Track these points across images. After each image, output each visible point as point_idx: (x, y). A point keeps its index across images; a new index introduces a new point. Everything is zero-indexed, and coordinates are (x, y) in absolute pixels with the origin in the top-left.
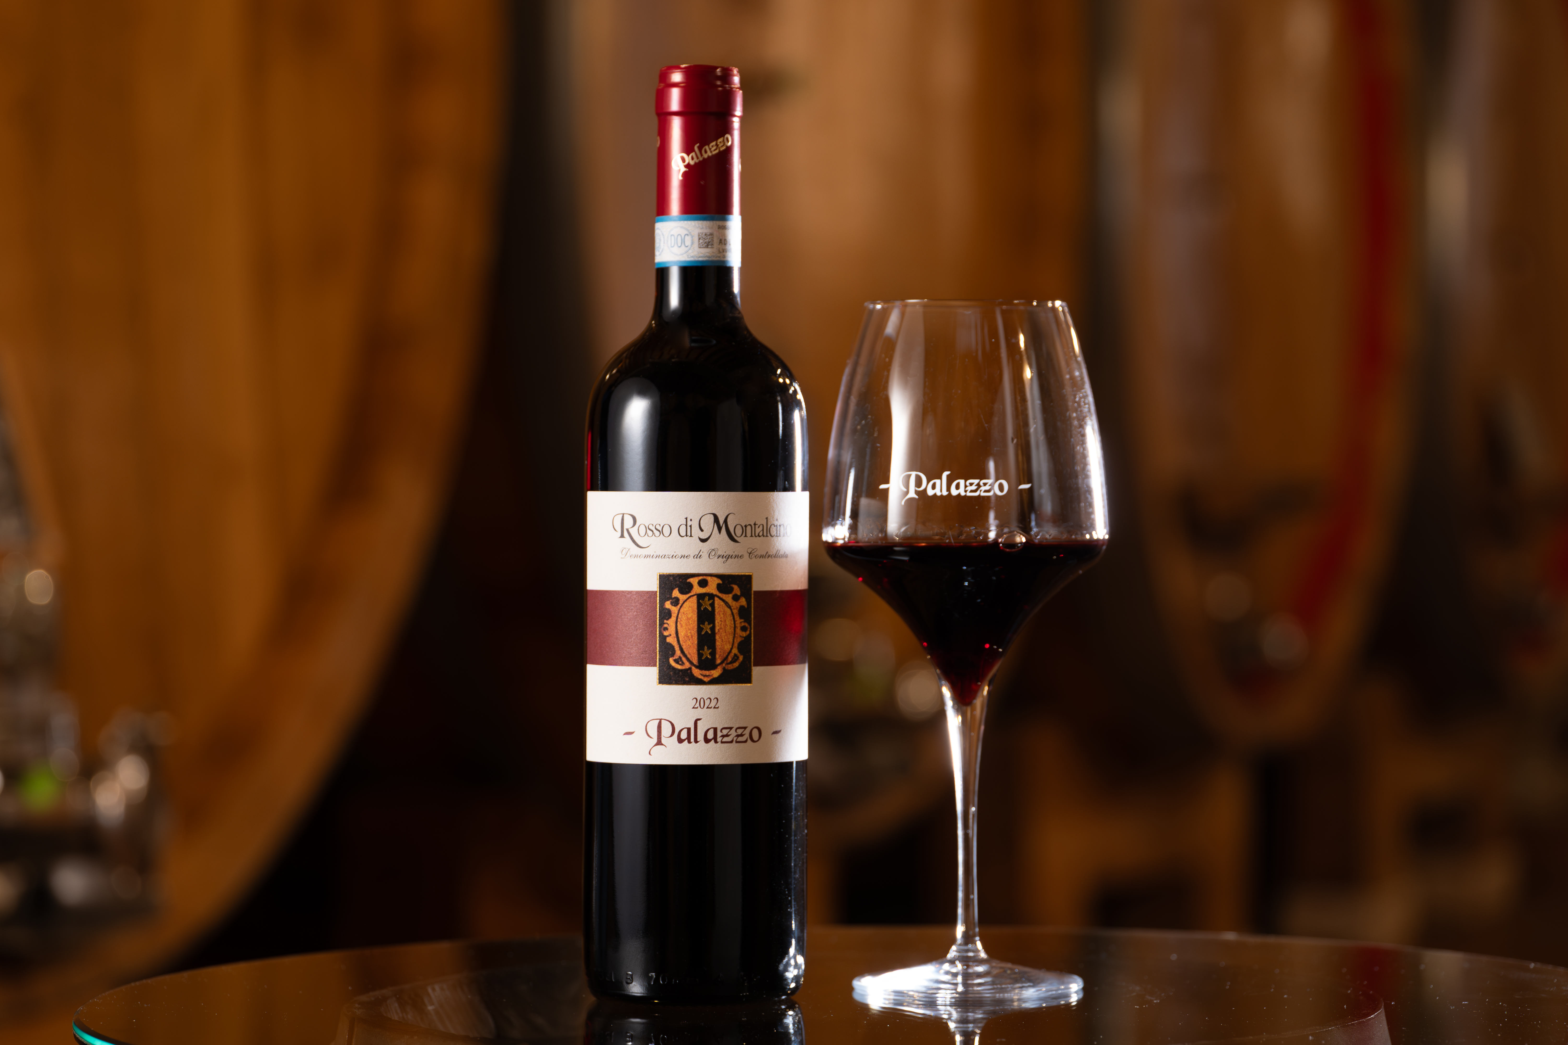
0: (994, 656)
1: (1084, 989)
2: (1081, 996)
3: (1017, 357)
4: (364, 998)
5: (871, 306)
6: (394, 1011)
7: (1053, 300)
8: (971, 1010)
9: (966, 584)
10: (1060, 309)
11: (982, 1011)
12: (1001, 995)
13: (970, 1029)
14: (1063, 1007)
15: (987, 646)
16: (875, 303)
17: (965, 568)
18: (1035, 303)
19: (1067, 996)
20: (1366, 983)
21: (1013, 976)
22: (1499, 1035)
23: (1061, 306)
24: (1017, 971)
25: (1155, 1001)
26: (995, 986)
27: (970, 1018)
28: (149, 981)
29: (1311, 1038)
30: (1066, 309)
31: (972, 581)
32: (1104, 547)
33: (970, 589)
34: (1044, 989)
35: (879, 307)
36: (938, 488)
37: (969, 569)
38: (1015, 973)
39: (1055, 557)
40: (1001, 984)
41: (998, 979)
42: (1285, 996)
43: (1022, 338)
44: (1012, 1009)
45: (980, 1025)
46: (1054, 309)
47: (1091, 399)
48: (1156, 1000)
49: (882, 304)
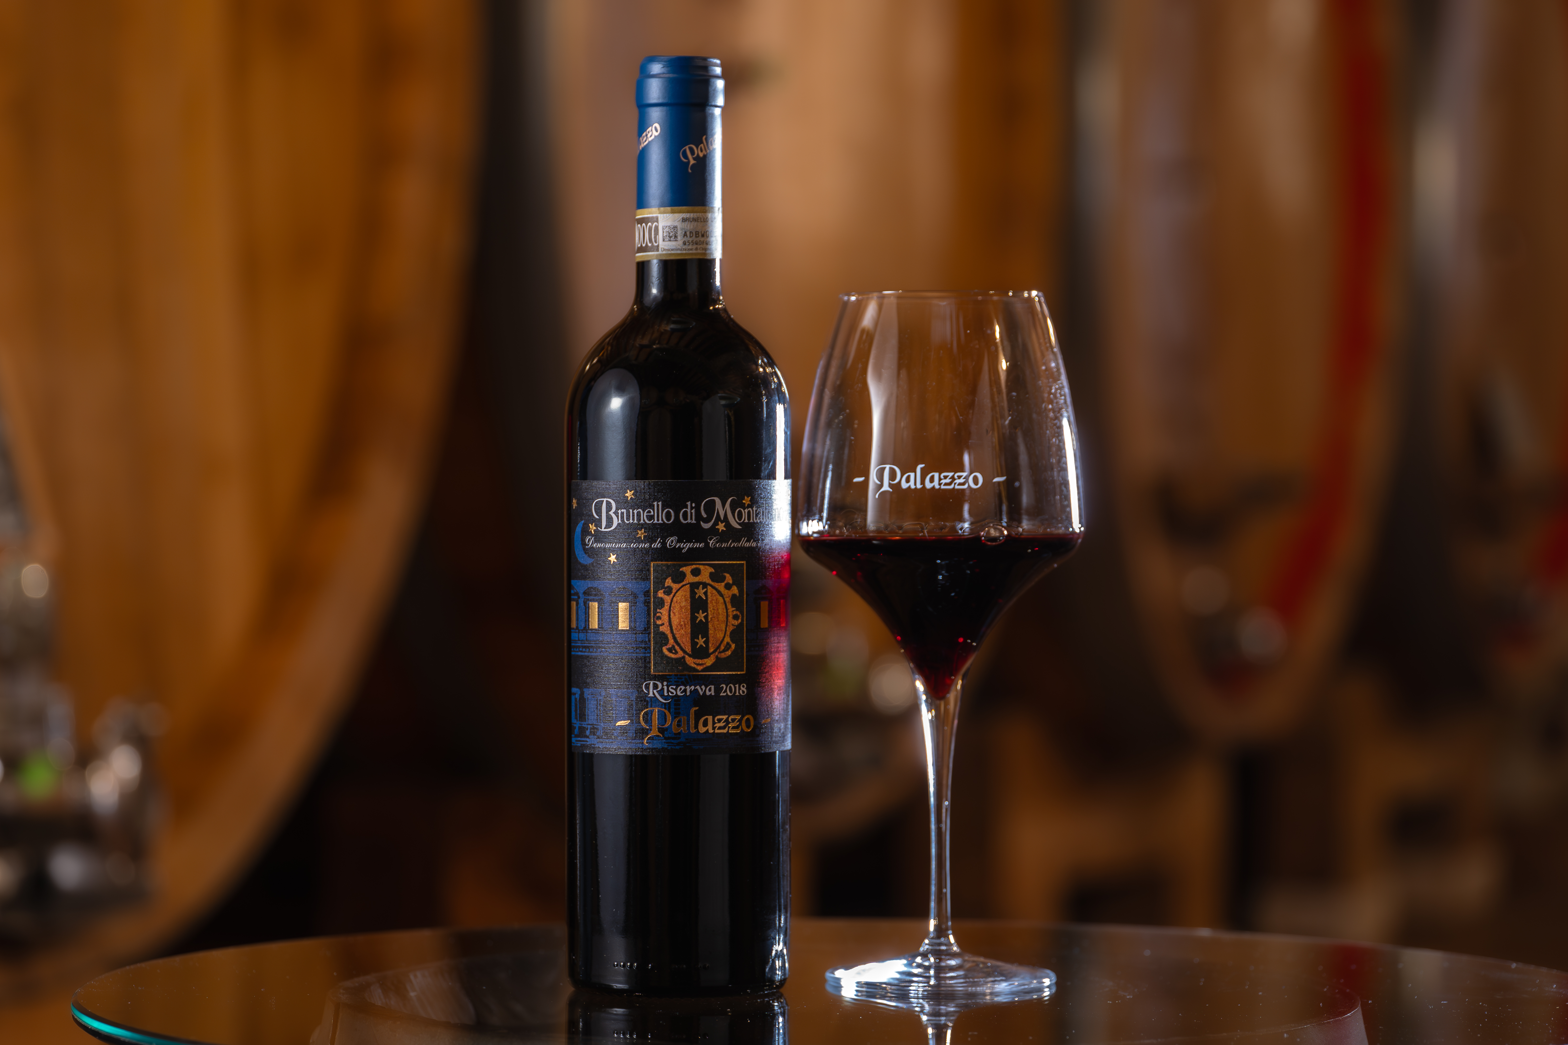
0: (968, 650)
1: (1057, 984)
2: (1054, 990)
3: (993, 348)
4: (348, 984)
5: (846, 298)
6: (377, 997)
7: (1029, 290)
8: (943, 1003)
9: (940, 577)
10: (1037, 299)
11: (954, 1004)
12: (974, 989)
13: (943, 1022)
14: (1035, 1001)
15: (961, 640)
16: (849, 295)
17: (939, 561)
18: (1011, 294)
19: (1041, 990)
20: (1342, 981)
21: (986, 970)
22: (1479, 1035)
23: (1036, 296)
24: (989, 964)
25: (1128, 997)
26: (968, 980)
27: (943, 1011)
28: (143, 965)
29: (1285, 1035)
30: (1043, 299)
31: (946, 574)
32: (1080, 541)
33: (944, 582)
34: (1016, 983)
35: (853, 298)
36: (912, 481)
37: (943, 563)
38: (988, 967)
39: (1030, 551)
40: (973, 978)
41: (971, 973)
42: (1260, 993)
43: (997, 328)
44: (985, 1003)
45: (952, 1018)
46: (1030, 299)
47: (1067, 390)
48: (1129, 995)
49: (857, 295)
